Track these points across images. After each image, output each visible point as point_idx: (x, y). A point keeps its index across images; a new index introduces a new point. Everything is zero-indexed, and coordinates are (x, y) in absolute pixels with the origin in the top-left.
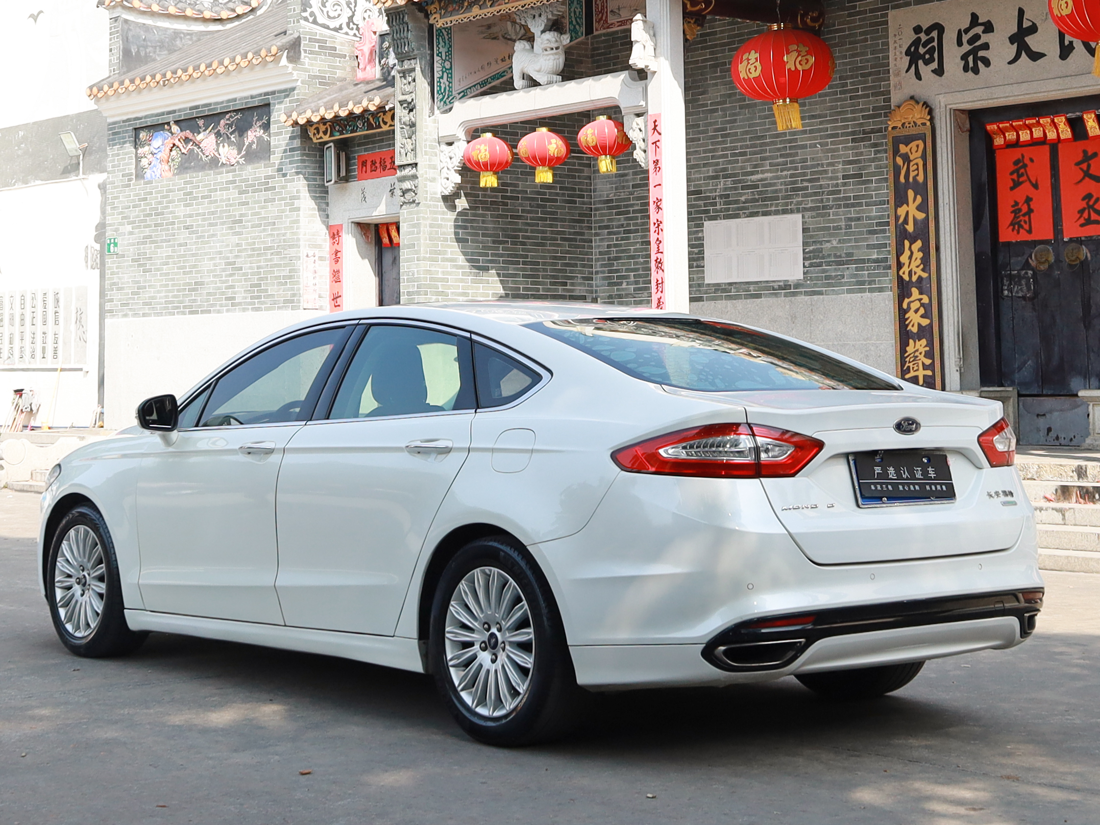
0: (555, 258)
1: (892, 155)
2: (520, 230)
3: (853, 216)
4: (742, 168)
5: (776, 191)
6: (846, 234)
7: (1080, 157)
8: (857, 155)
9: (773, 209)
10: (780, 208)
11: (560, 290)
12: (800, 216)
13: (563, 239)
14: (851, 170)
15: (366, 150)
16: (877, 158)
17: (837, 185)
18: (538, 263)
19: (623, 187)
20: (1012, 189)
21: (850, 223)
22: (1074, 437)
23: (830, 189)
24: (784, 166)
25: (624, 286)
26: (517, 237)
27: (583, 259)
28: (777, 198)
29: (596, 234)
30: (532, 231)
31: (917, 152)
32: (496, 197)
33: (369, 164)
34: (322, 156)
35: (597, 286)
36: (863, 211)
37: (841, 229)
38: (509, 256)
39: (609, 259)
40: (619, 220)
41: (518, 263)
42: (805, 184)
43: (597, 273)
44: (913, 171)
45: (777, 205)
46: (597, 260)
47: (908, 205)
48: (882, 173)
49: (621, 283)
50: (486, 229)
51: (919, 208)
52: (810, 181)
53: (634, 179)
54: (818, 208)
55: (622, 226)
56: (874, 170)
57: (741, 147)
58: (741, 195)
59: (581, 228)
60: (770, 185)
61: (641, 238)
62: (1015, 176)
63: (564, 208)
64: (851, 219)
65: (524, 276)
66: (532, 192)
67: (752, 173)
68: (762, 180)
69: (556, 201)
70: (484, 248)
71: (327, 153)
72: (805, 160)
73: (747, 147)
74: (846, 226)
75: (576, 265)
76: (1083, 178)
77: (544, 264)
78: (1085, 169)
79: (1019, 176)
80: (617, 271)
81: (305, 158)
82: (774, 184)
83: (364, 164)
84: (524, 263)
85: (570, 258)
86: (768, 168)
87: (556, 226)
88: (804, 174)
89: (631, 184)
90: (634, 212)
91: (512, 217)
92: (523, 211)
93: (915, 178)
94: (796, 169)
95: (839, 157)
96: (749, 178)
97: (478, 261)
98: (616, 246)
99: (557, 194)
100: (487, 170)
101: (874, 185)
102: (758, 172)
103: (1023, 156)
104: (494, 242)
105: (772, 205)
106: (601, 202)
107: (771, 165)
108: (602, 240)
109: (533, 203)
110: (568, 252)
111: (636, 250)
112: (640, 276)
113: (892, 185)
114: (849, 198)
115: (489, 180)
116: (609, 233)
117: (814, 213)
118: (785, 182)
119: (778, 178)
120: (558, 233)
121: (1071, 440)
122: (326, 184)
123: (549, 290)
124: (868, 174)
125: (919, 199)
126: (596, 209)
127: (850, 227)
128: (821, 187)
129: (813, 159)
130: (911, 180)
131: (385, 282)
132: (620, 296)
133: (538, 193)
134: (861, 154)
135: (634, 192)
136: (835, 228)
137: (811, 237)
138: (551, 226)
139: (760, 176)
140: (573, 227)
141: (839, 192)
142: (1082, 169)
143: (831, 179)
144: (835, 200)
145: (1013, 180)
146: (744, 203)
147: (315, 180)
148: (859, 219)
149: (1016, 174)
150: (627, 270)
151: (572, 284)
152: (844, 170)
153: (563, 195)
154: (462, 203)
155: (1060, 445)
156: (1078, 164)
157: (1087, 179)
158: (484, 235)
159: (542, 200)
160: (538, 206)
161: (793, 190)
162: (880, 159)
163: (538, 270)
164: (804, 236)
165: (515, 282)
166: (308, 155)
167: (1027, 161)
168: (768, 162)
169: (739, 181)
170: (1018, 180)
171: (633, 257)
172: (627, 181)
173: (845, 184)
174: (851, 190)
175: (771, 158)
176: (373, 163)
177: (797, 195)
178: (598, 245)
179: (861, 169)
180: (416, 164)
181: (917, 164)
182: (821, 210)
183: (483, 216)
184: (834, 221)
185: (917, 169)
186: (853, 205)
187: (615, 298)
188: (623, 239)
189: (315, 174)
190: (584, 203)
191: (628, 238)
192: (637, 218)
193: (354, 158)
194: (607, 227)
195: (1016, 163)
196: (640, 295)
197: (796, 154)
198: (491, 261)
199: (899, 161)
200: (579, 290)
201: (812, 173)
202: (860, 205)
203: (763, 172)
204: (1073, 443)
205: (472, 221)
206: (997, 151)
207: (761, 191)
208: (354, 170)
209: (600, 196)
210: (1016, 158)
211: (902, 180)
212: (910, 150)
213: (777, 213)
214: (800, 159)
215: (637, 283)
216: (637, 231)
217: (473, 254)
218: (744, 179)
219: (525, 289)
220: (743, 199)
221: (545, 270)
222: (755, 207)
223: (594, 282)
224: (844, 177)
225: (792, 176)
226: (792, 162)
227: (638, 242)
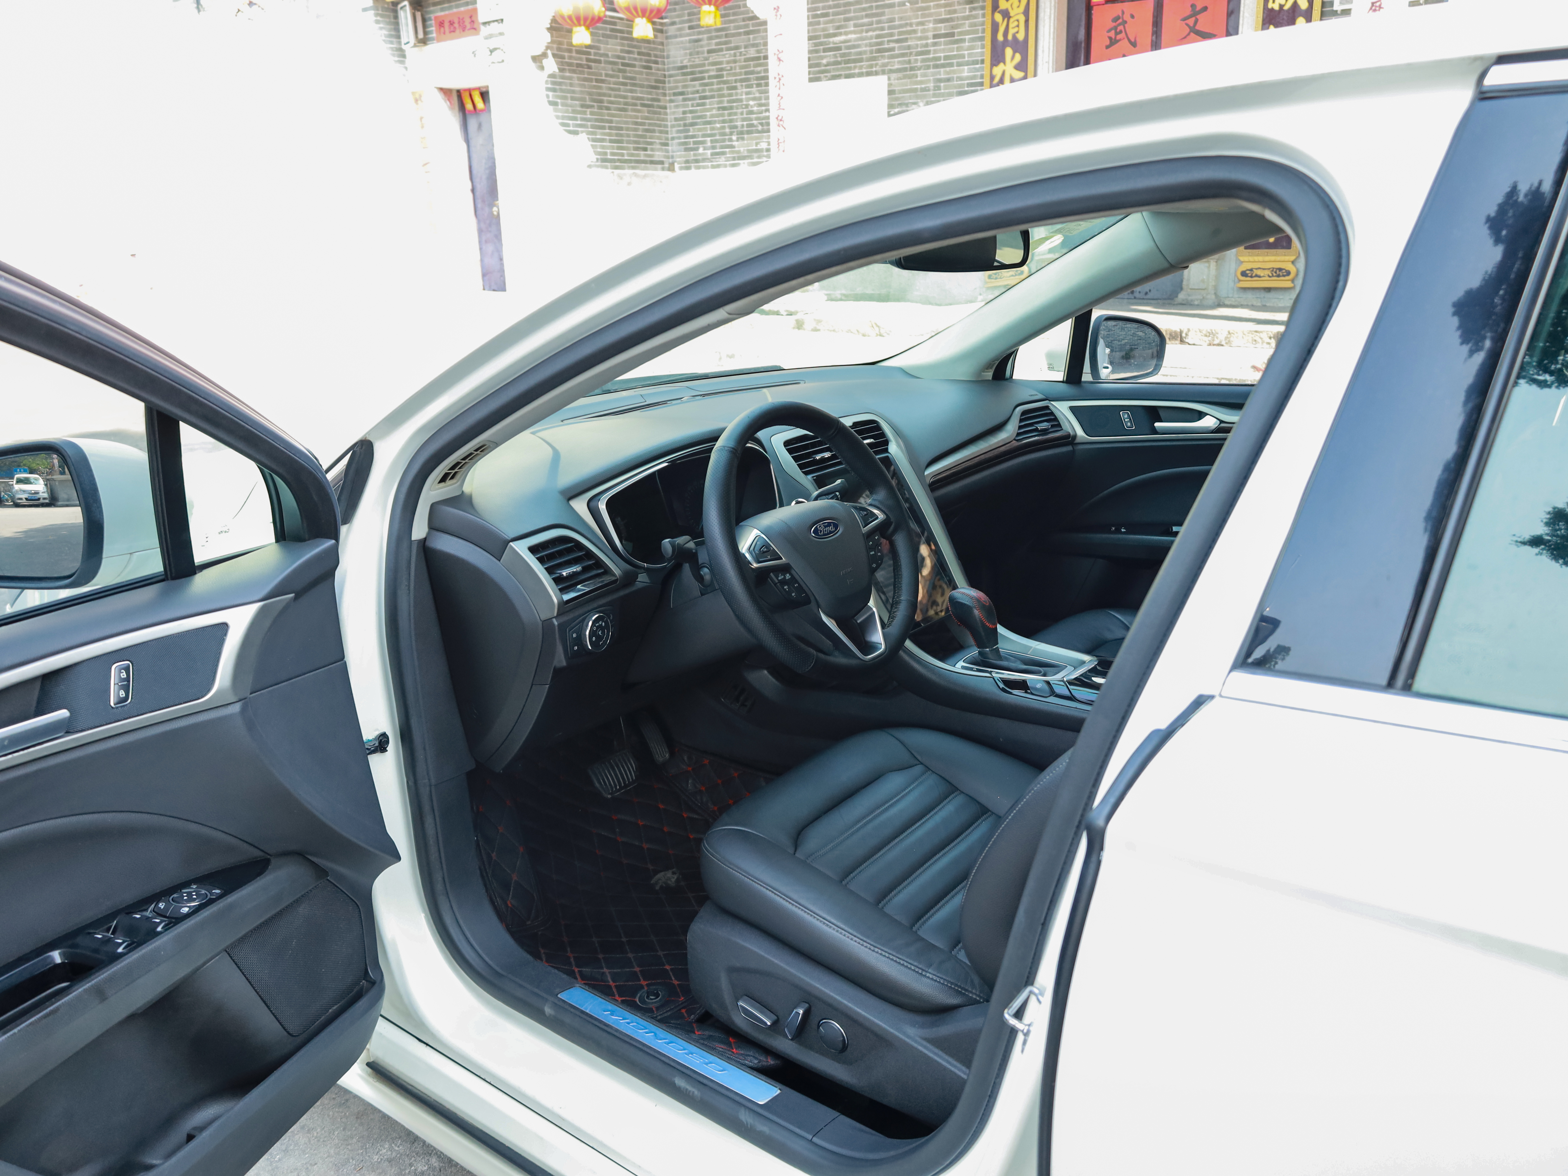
0: (636, 123)
1: (990, 12)
2: (604, 95)
3: (942, 76)
4: (824, 30)
5: (860, 53)
6: (934, 95)
7: (1188, 11)
8: (950, 12)
9: (857, 71)
10: (864, 70)
11: (642, 155)
12: (885, 77)
13: (643, 105)
14: (943, 28)
15: (442, 10)
16: (971, 16)
17: (927, 45)
18: (621, 129)
19: (698, 53)
20: (1107, 47)
21: (938, 84)
22: (1150, 291)
23: (919, 49)
24: (869, 27)
25: (701, 151)
26: (601, 101)
27: (660, 126)
28: (861, 60)
29: (671, 101)
30: (616, 96)
31: (1018, 7)
32: (581, 59)
33: (447, 24)
34: (396, 17)
35: (673, 152)
36: (954, 72)
37: (929, 90)
38: (597, 120)
39: (685, 125)
40: (694, 86)
41: (603, 128)
42: (892, 45)
43: (673, 139)
44: (1013, 28)
45: (861, 67)
46: (673, 126)
47: (1005, 63)
48: (976, 32)
49: (697, 149)
50: (573, 92)
51: (1018, 67)
52: (897, 41)
53: (709, 45)
54: (905, 70)
55: (697, 92)
56: (968, 28)
57: (824, 8)
58: (822, 58)
59: (657, 94)
60: (854, 47)
61: (718, 104)
62: (1112, 34)
63: (641, 73)
64: (940, 80)
65: (611, 141)
66: (614, 56)
67: (835, 35)
68: (845, 41)
69: (634, 66)
70: (574, 112)
71: (401, 14)
72: (892, 20)
73: (830, 7)
74: (935, 87)
75: (653, 131)
76: (1189, 34)
77: (628, 129)
78: (1191, 24)
79: (1117, 33)
80: (693, 137)
81: (379, 18)
82: (858, 46)
83: (441, 24)
84: (610, 128)
85: (650, 124)
86: (852, 29)
87: (635, 92)
88: (892, 35)
89: (706, 49)
90: (710, 77)
91: (597, 81)
92: (607, 75)
93: (1014, 36)
94: (882, 29)
95: (930, 15)
96: (831, 40)
97: (568, 125)
98: (691, 112)
99: (635, 59)
100: (580, 25)
101: (967, 44)
102: (840, 34)
103: (1123, 12)
104: (582, 106)
105: (855, 67)
106: (674, 68)
107: (855, 26)
108: (677, 107)
109: (615, 67)
110: (647, 118)
111: (712, 116)
112: (716, 141)
113: (989, 43)
114: (939, 59)
115: (581, 36)
116: (685, 100)
117: (900, 75)
118: (870, 43)
119: (862, 39)
120: (638, 98)
121: (1146, 293)
122: (404, 47)
123: (632, 155)
124: (961, 33)
125: (1018, 57)
126: (670, 76)
127: (939, 88)
128: (909, 47)
129: (901, 19)
130: (1010, 37)
131: (472, 149)
132: (697, 161)
133: (619, 57)
134: (955, 12)
135: (709, 57)
136: (923, 90)
137: (897, 99)
138: (631, 91)
139: (843, 38)
140: (650, 93)
141: (928, 52)
142: (1187, 25)
143: (921, 38)
144: (923, 60)
145: (1110, 38)
146: (826, 66)
147: (391, 43)
148: (948, 80)
149: (1113, 32)
150: (704, 136)
151: (652, 150)
152: (935, 29)
153: (641, 60)
154: (551, 65)
155: (1135, 298)
156: (1185, 19)
157: (1192, 34)
158: (573, 99)
159: (623, 64)
160: (620, 71)
161: (879, 51)
162: (975, 17)
163: (621, 135)
164: (889, 99)
165: (603, 147)
166: (382, 16)
167: (1127, 17)
168: (852, 23)
169: (821, 44)
170: (1115, 37)
171: (709, 123)
172: (702, 46)
173: (935, 44)
174: (942, 50)
175: (857, 18)
176: (451, 23)
177: (883, 57)
178: (673, 112)
179: (953, 27)
180: (502, 20)
181: (1018, 21)
182: (908, 71)
183: (570, 78)
184: (921, 82)
185: (1018, 26)
186: (943, 66)
187: (692, 163)
188: (698, 105)
189: (390, 36)
190: (658, 69)
191: (703, 104)
192: (712, 84)
193: (430, 19)
194: (682, 94)
195: (1116, 19)
196: (717, 160)
197: (883, 14)
198: (581, 126)
199: (998, 17)
200: (658, 155)
201: (900, 33)
202: (951, 65)
203: (846, 33)
204: (1148, 296)
205: (560, 84)
206: (1095, 8)
207: (844, 54)
208: (431, 32)
209: (674, 62)
210: (1115, 15)
211: (1000, 37)
212: (1011, 5)
213: (860, 75)
214: (888, 19)
215: (713, 148)
216: (712, 97)
217: (563, 118)
218: (825, 42)
219: (613, 154)
220: (824, 61)
221: (628, 136)
222: (838, 70)
223: (670, 148)
224: (935, 36)
225: (878, 37)
226: (878, 22)
227: (714, 108)
